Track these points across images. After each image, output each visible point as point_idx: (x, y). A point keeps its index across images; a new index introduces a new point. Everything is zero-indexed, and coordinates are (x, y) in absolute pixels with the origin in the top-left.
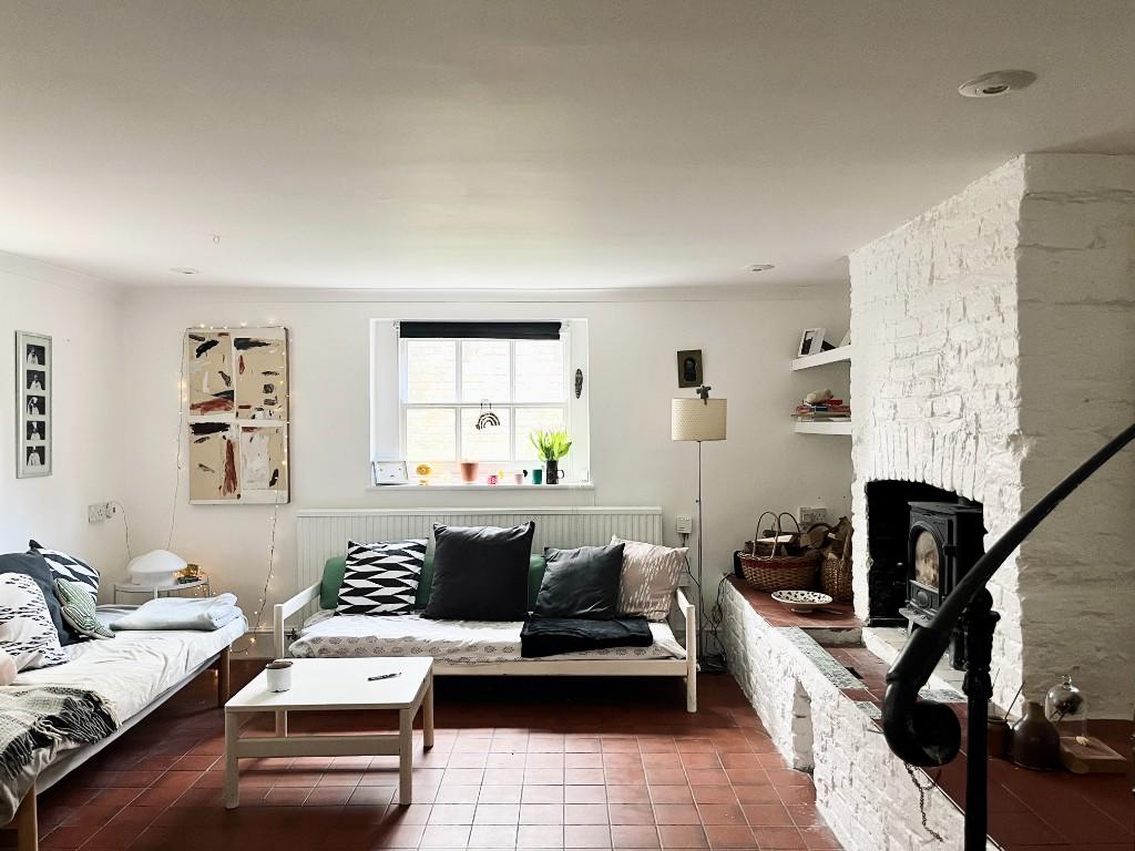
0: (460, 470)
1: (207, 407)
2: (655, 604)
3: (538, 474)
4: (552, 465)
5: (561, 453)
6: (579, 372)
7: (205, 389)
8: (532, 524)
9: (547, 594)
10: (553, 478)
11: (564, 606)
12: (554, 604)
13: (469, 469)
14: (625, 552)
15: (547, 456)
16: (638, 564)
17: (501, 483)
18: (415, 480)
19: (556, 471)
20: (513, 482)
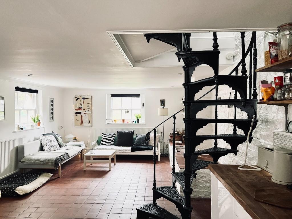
1: (78, 109)
6: (143, 103)
8: (134, 130)
11: (139, 144)
12: (137, 144)
13: (123, 120)
15: (137, 118)
17: (129, 123)
18: (114, 122)
19: (139, 121)
20: (131, 123)
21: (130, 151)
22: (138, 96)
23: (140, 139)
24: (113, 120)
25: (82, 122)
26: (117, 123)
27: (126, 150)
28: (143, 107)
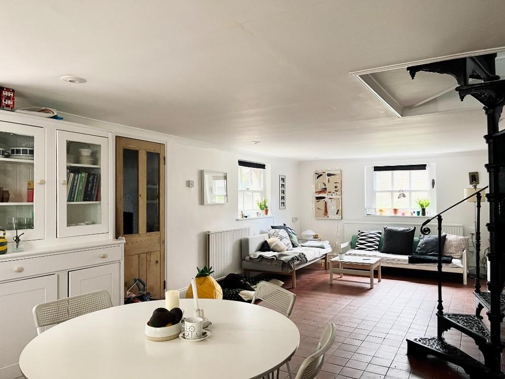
0: (393, 211)
1: (320, 192)
2: (456, 253)
3: (418, 213)
4: (424, 210)
5: (426, 206)
6: (433, 180)
7: (319, 188)
8: (415, 227)
9: (419, 248)
10: (424, 214)
11: (424, 252)
12: (422, 251)
13: (395, 211)
14: (447, 237)
15: (421, 207)
16: (451, 241)
17: (406, 215)
18: (378, 214)
20: (410, 215)
21: (407, 263)
22: (423, 167)
23: (426, 244)
24: (378, 210)
25: (326, 211)
26: (384, 214)
27: (399, 260)
28: (433, 187)
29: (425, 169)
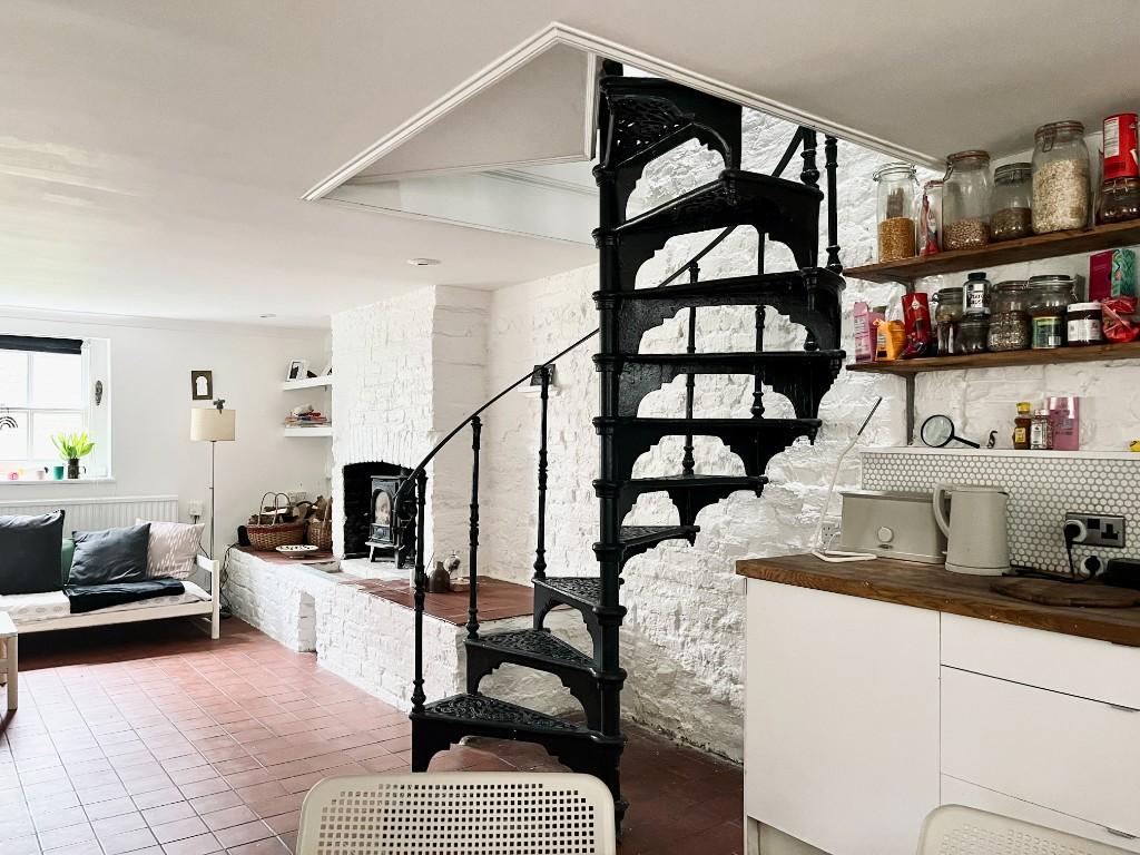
2: (179, 567)
3: (60, 471)
4: (74, 463)
5: (83, 452)
6: (99, 383)
8: (63, 512)
9: (81, 568)
10: (74, 473)
11: (98, 575)
12: (89, 575)
14: (151, 530)
15: (69, 455)
16: (162, 539)
17: (22, 478)
19: (77, 468)
20: (35, 478)
21: (68, 612)
22: (73, 346)
23: (100, 552)
27: (41, 610)
28: (98, 401)
29: (79, 352)
